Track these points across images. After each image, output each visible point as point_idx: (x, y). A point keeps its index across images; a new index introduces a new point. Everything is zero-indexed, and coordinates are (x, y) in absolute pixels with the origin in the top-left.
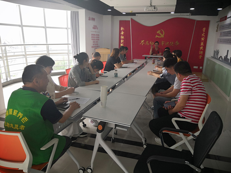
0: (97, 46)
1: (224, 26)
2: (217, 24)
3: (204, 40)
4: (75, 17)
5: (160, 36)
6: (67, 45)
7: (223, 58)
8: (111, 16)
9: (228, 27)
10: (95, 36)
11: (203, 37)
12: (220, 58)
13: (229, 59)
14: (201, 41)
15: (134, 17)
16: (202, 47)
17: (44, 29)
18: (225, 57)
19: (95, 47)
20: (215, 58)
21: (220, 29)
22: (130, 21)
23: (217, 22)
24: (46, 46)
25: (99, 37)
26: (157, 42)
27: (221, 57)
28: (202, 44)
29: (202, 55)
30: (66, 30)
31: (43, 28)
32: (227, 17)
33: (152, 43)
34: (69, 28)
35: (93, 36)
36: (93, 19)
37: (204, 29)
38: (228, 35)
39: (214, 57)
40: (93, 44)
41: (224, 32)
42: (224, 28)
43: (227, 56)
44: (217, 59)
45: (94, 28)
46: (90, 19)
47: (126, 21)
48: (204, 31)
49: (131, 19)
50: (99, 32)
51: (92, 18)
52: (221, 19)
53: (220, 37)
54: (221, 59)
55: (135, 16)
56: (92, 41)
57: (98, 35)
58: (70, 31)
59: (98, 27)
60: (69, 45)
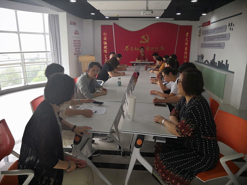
0: (79, 53)
1: (207, 31)
2: (199, 29)
3: (187, 44)
4: (54, 21)
5: (144, 41)
6: (45, 53)
7: (210, 62)
8: (92, 20)
9: (213, 32)
10: (77, 42)
11: (187, 42)
12: (205, 62)
13: (217, 63)
14: (185, 46)
15: (116, 22)
16: (186, 52)
17: (17, 35)
18: (211, 61)
19: (77, 54)
20: (200, 62)
21: (203, 34)
22: (112, 25)
23: (199, 27)
24: (20, 54)
25: (80, 43)
26: (142, 48)
27: (207, 61)
28: (186, 49)
29: (187, 60)
30: (43, 36)
31: (15, 34)
32: (211, 22)
33: (136, 49)
34: (47, 34)
35: (75, 42)
36: (74, 24)
37: (187, 34)
38: (213, 40)
39: (198, 61)
40: (76, 51)
41: (208, 37)
42: (208, 33)
43: (214, 60)
44: (202, 63)
45: (75, 33)
46: (71, 23)
47: (108, 25)
48: (187, 36)
49: (114, 24)
50: (80, 38)
51: (73, 22)
52: (203, 24)
53: (204, 41)
54: (207, 63)
55: (118, 20)
56: (74, 47)
57: (80, 41)
58: (48, 37)
59: (79, 32)
60: (48, 53)
